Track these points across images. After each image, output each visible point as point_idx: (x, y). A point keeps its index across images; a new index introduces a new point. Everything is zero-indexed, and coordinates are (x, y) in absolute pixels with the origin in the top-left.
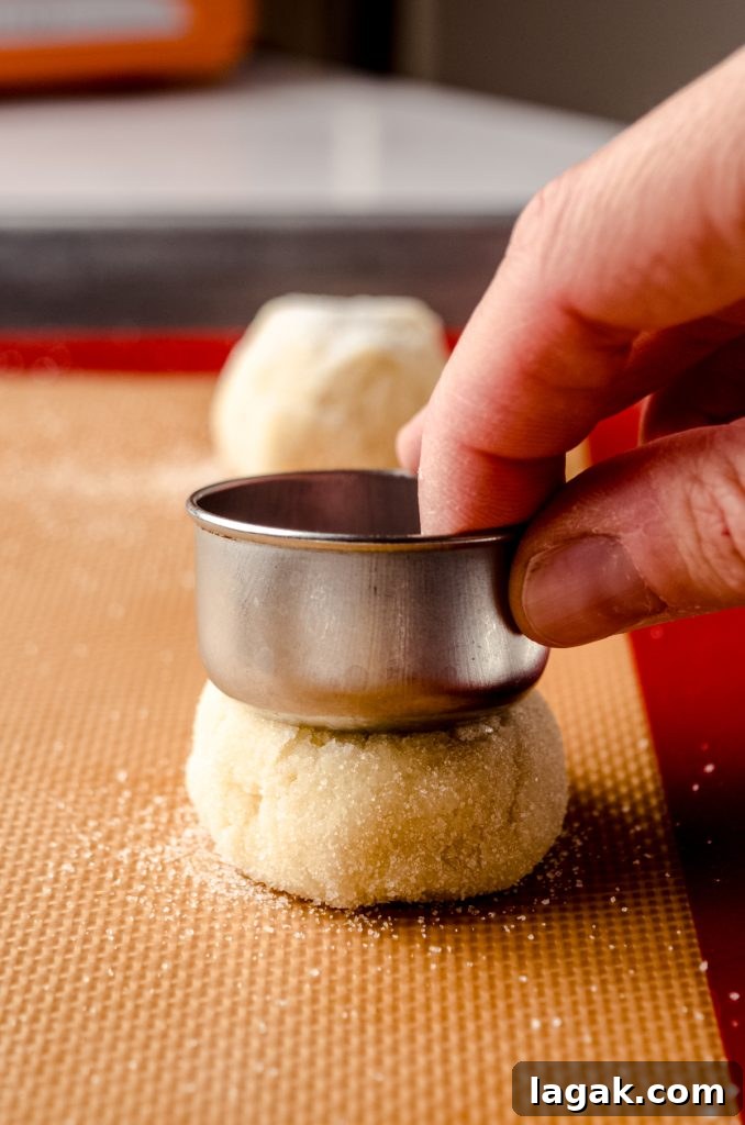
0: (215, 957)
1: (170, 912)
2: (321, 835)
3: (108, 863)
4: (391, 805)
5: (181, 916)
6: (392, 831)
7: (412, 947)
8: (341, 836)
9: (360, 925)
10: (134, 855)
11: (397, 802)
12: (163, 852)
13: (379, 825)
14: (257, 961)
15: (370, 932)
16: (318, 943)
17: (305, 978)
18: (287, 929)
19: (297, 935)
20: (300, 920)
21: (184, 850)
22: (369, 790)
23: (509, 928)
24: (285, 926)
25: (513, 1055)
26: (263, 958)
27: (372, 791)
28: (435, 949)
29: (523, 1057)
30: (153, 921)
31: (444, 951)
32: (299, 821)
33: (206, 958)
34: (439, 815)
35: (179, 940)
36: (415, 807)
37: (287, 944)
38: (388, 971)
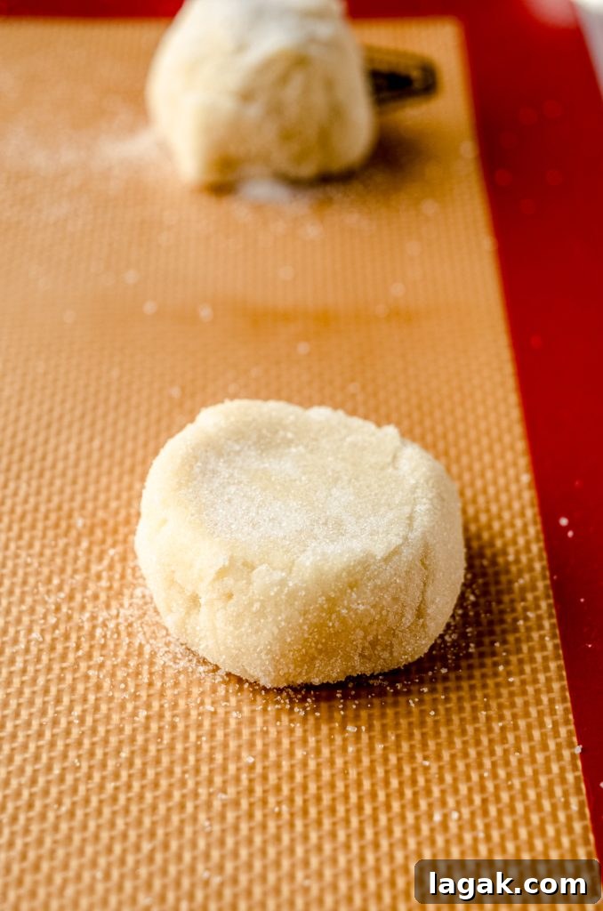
0: (165, 742)
1: (125, 690)
2: (257, 647)
3: (71, 628)
4: (316, 624)
5: (135, 692)
6: (317, 643)
7: (332, 725)
8: (273, 649)
9: (287, 701)
10: (93, 618)
11: (321, 621)
12: (118, 616)
13: (306, 640)
14: (201, 744)
15: (296, 710)
16: (252, 722)
17: (242, 764)
18: (226, 706)
19: (234, 714)
20: (237, 695)
21: (137, 613)
22: (296, 613)
23: (414, 702)
24: (224, 704)
25: (419, 853)
26: (206, 741)
27: (300, 613)
28: (351, 729)
29: (427, 855)
30: (111, 699)
31: (359, 731)
32: (237, 632)
33: (158, 743)
34: (357, 627)
35: (134, 722)
36: (337, 624)
37: (226, 723)
38: (312, 756)
